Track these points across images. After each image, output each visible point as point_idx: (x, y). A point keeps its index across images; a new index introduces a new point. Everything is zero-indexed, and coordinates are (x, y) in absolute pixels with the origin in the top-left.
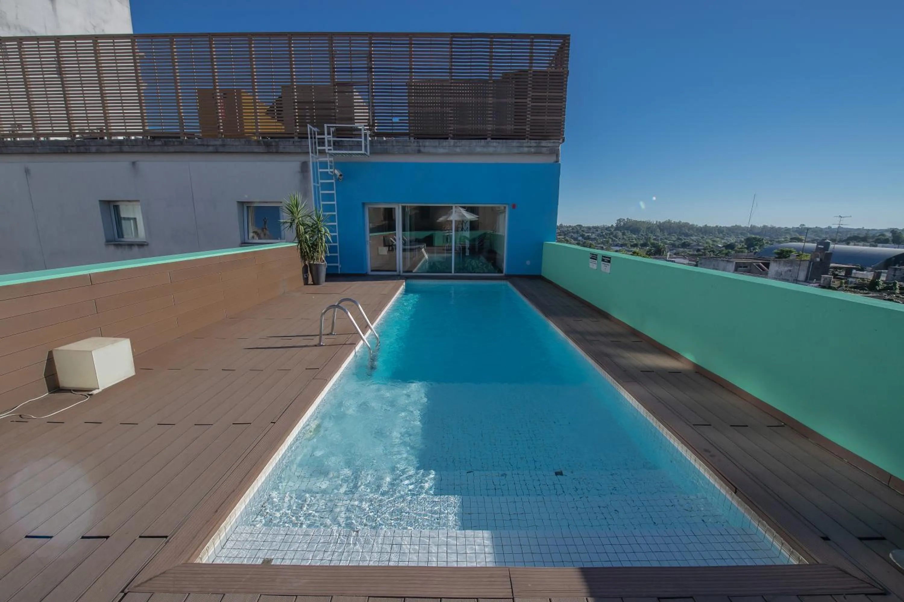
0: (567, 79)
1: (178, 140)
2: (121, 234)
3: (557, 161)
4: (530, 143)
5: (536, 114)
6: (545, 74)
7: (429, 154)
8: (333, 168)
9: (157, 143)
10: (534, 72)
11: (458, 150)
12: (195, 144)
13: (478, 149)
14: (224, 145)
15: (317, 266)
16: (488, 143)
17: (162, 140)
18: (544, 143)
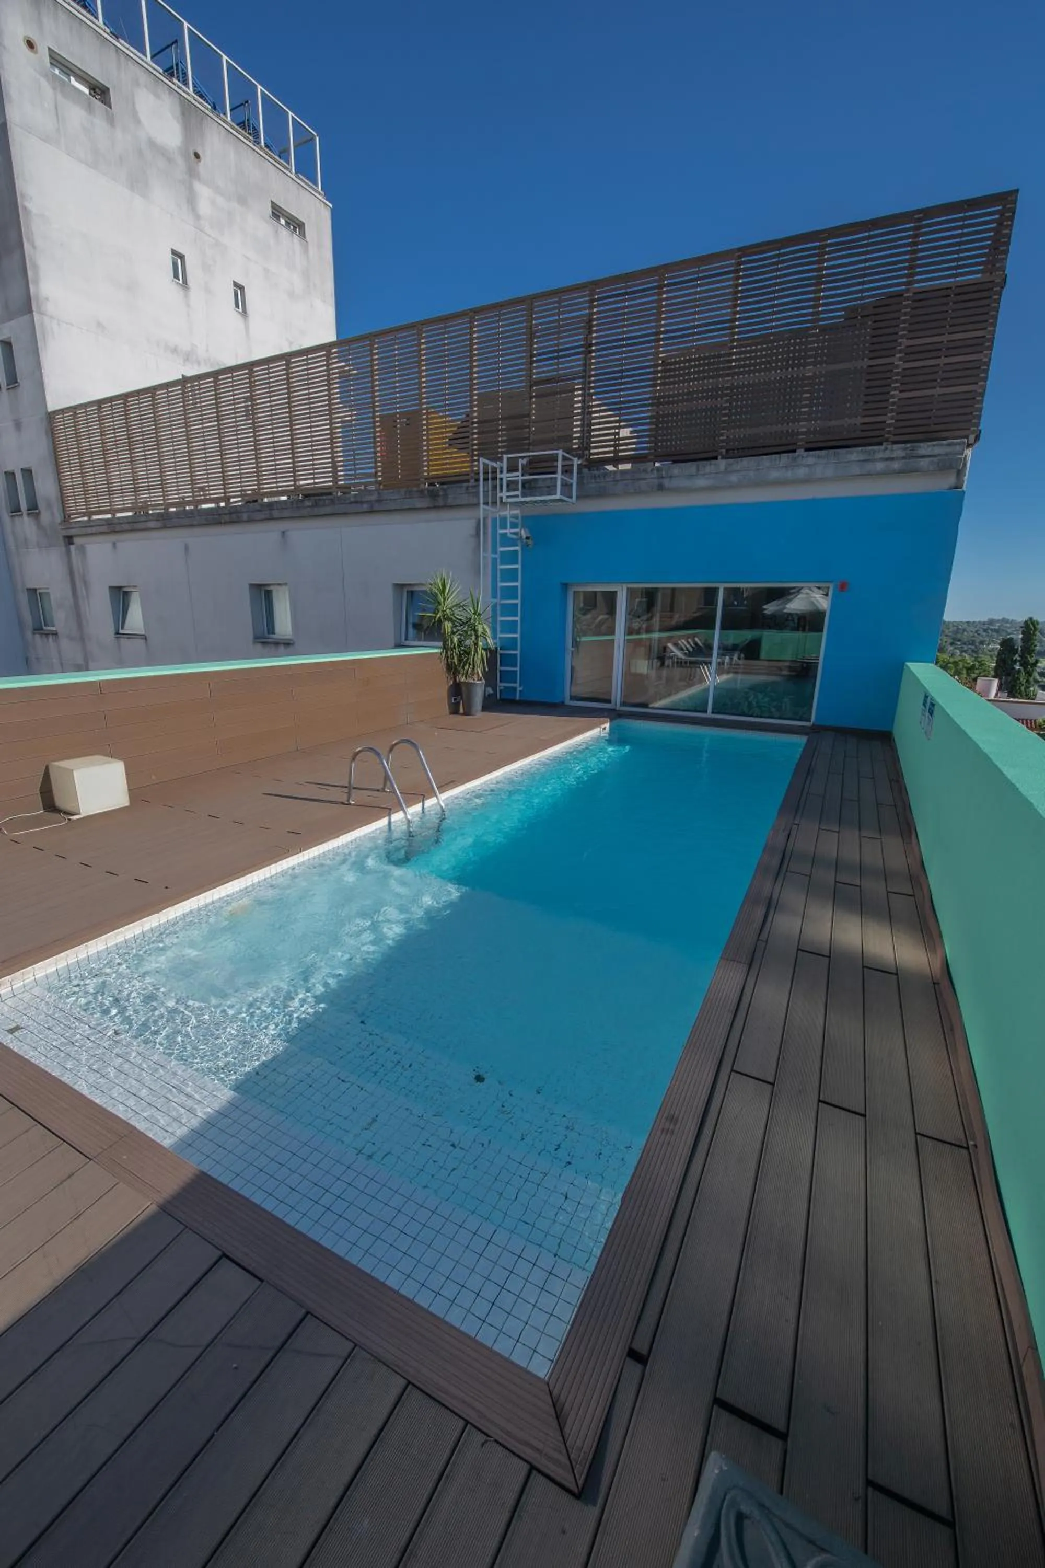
0: (1000, 295)
1: (330, 497)
2: (271, 629)
3: (958, 486)
4: (892, 450)
5: (911, 387)
6: (944, 293)
7: (677, 490)
8: (520, 526)
9: (308, 503)
10: (915, 293)
11: (734, 478)
12: (348, 502)
13: (774, 474)
14: (379, 501)
15: (470, 686)
16: (795, 459)
17: (312, 498)
18: (925, 449)
